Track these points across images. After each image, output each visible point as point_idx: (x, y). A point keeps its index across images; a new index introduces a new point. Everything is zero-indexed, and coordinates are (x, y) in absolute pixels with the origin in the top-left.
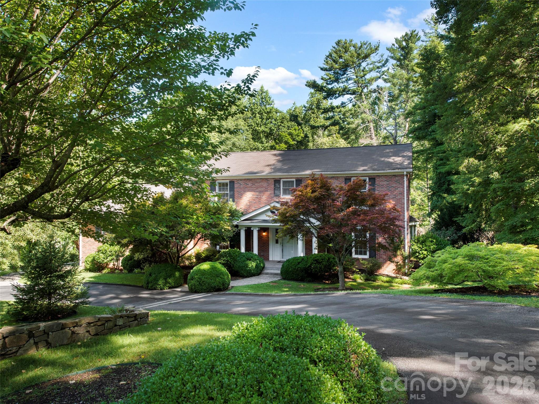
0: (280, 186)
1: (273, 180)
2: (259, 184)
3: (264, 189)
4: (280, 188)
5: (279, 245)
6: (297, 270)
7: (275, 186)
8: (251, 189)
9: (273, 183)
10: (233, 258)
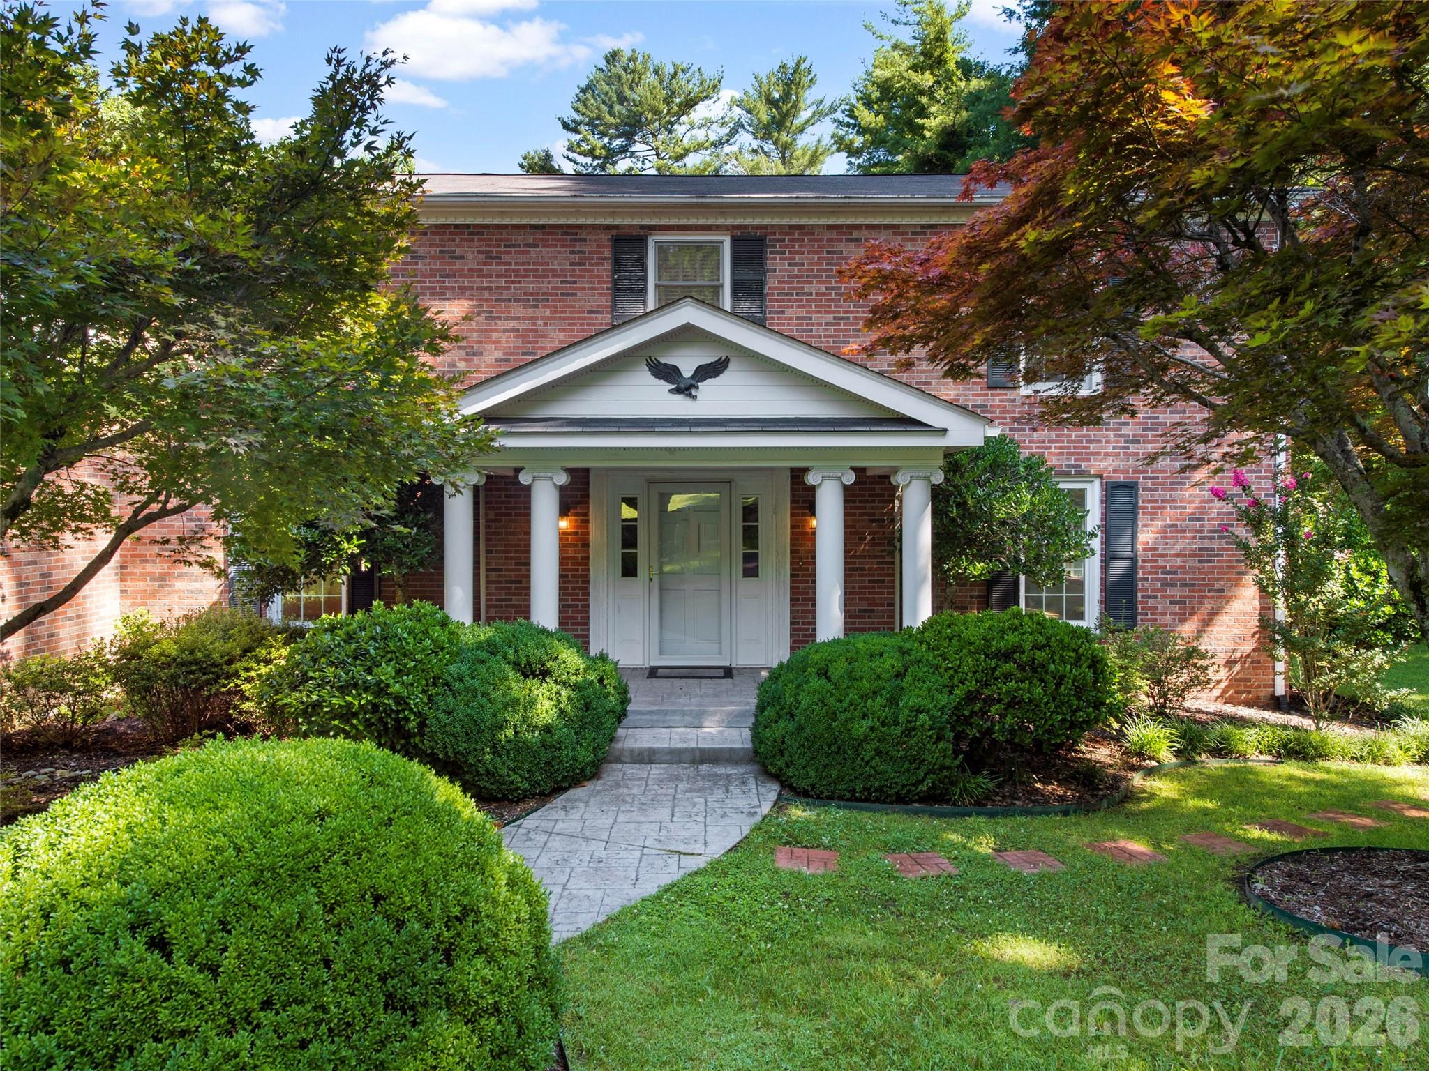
0: (645, 270)
1: (605, 239)
2: (523, 258)
3: (556, 282)
4: (644, 279)
5: (637, 585)
6: (909, 731)
7: (617, 266)
8: (478, 282)
9: (607, 253)
10: (421, 668)
